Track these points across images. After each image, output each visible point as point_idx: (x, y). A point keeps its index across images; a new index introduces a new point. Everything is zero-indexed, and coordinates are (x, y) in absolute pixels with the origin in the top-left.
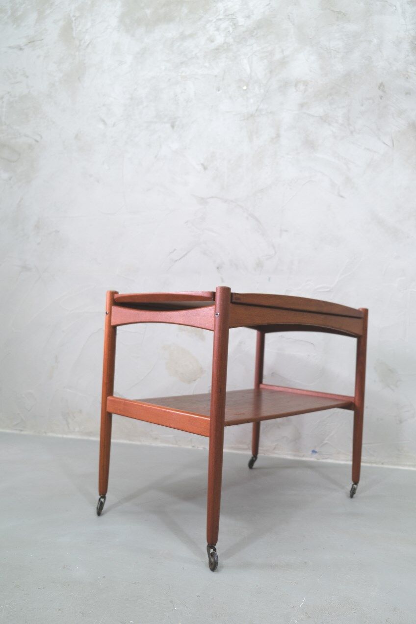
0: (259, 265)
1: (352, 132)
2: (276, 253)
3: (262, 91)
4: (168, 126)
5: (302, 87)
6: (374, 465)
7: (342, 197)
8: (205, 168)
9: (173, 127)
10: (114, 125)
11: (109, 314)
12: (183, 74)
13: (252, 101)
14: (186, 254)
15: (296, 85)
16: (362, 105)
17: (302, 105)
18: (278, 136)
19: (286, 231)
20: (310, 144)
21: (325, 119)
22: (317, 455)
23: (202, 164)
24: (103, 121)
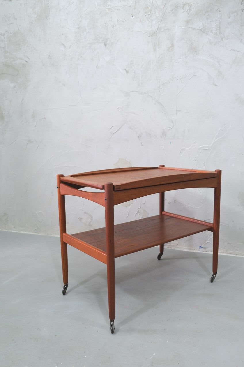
0: (164, 134)
1: (222, 39)
2: (174, 125)
3: (161, 14)
4: (103, 45)
5: (187, 8)
6: (238, 256)
7: (216, 85)
8: (127, 72)
9: (105, 45)
10: (70, 47)
11: (59, 188)
12: (109, 7)
13: (154, 22)
14: (119, 129)
15: (183, 7)
16: (229, 18)
17: (188, 22)
18: (173, 46)
19: (180, 111)
20: (194, 50)
21: (203, 31)
22: (202, 249)
23: (125, 70)
24: (63, 45)
